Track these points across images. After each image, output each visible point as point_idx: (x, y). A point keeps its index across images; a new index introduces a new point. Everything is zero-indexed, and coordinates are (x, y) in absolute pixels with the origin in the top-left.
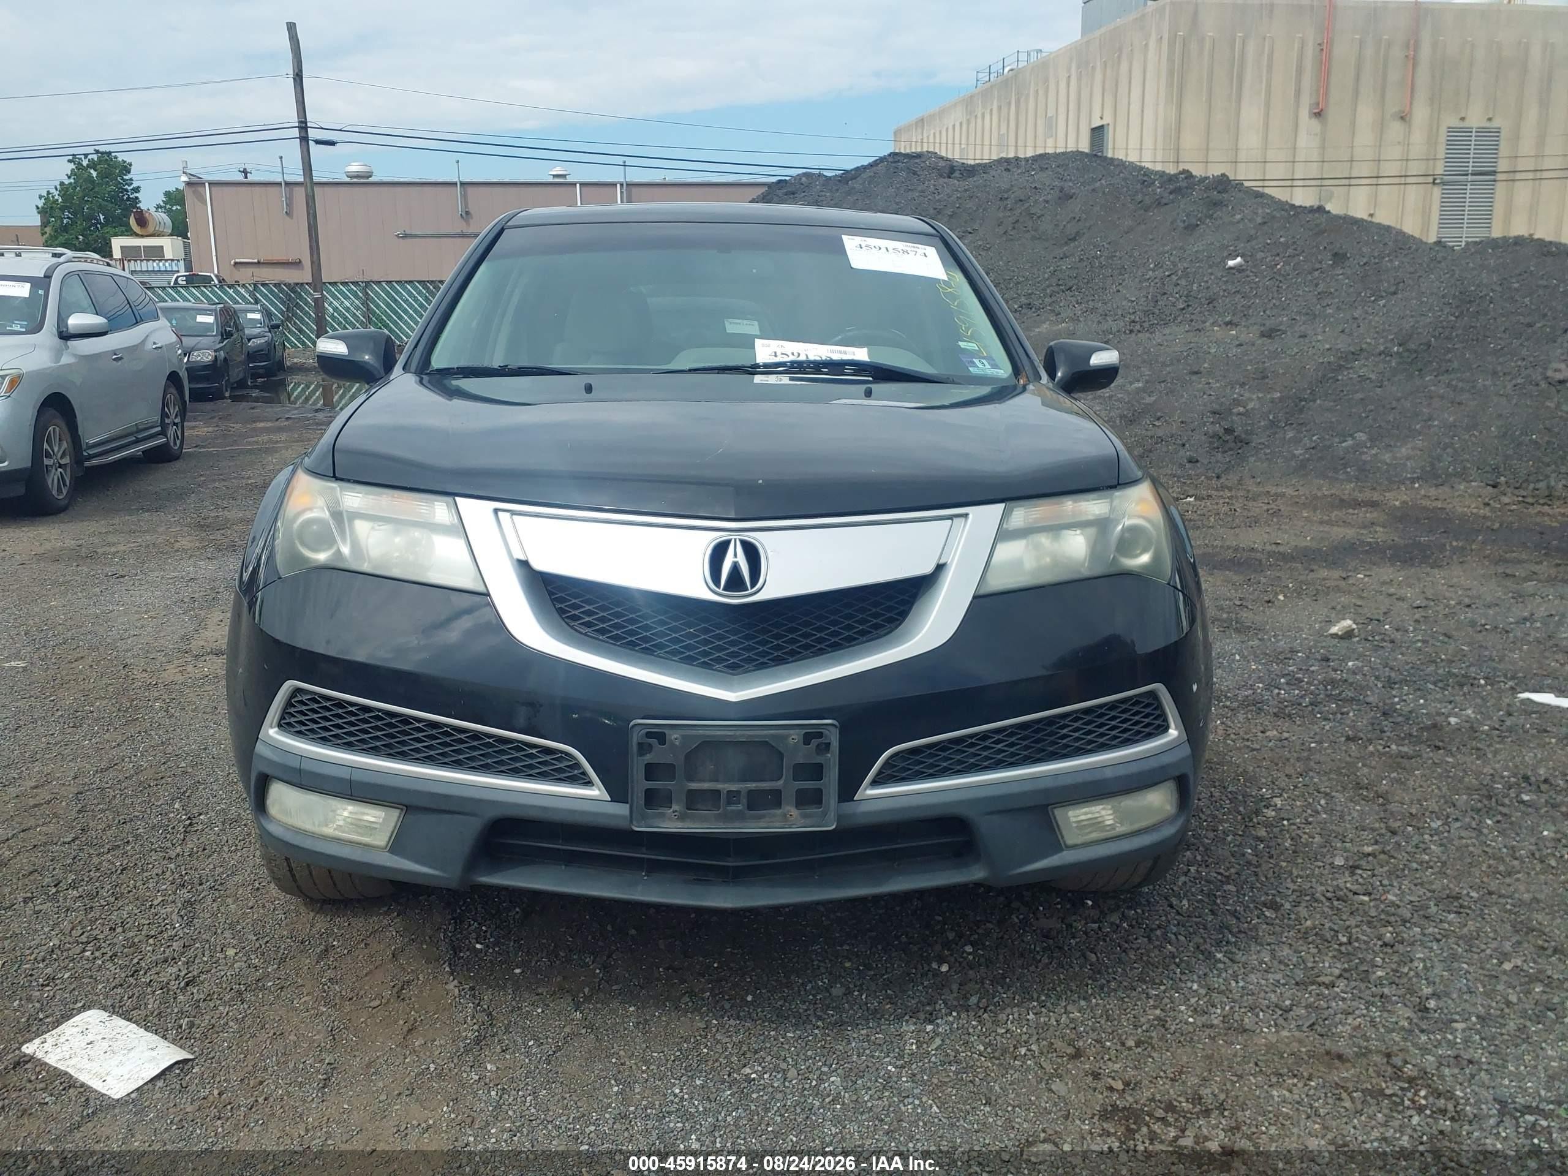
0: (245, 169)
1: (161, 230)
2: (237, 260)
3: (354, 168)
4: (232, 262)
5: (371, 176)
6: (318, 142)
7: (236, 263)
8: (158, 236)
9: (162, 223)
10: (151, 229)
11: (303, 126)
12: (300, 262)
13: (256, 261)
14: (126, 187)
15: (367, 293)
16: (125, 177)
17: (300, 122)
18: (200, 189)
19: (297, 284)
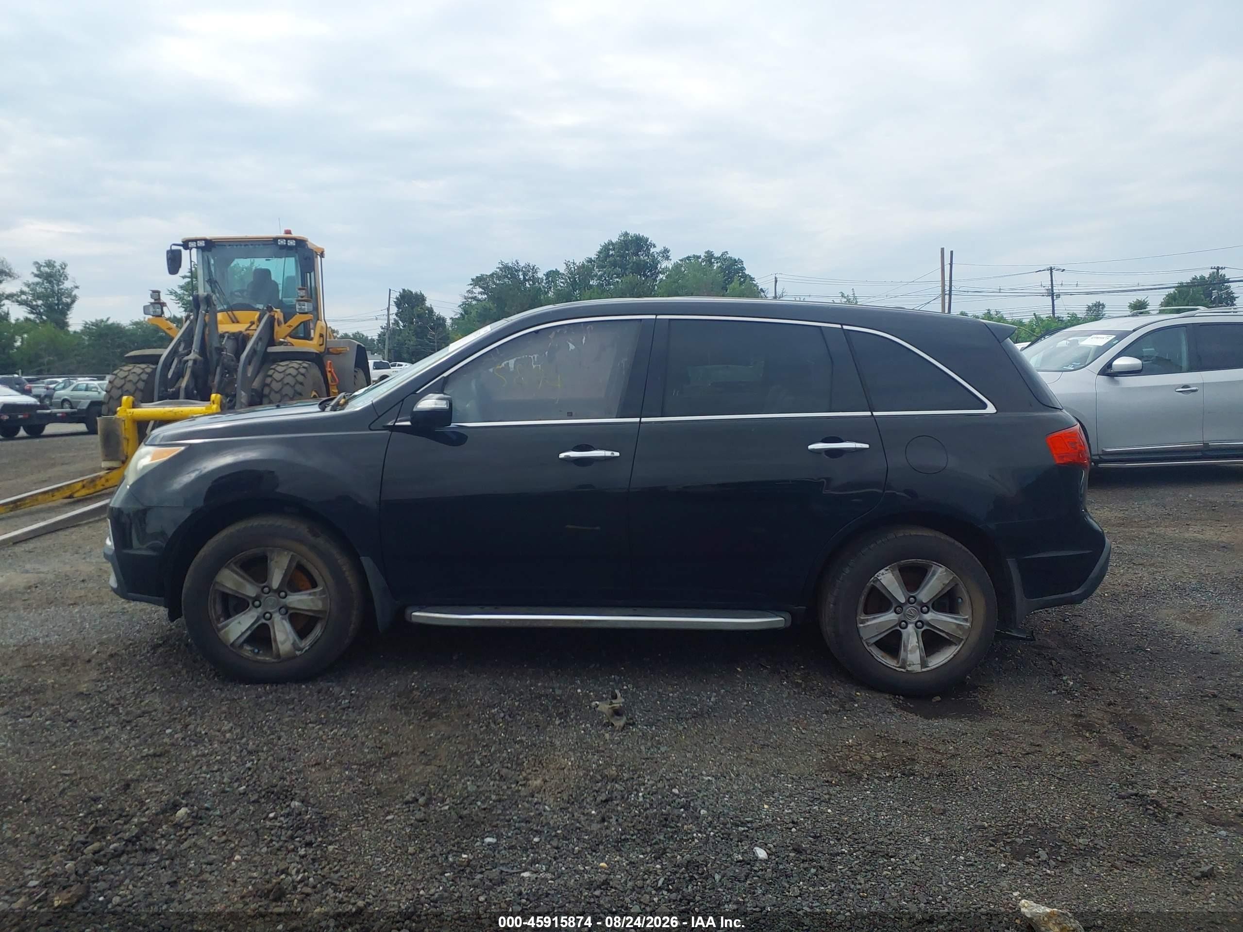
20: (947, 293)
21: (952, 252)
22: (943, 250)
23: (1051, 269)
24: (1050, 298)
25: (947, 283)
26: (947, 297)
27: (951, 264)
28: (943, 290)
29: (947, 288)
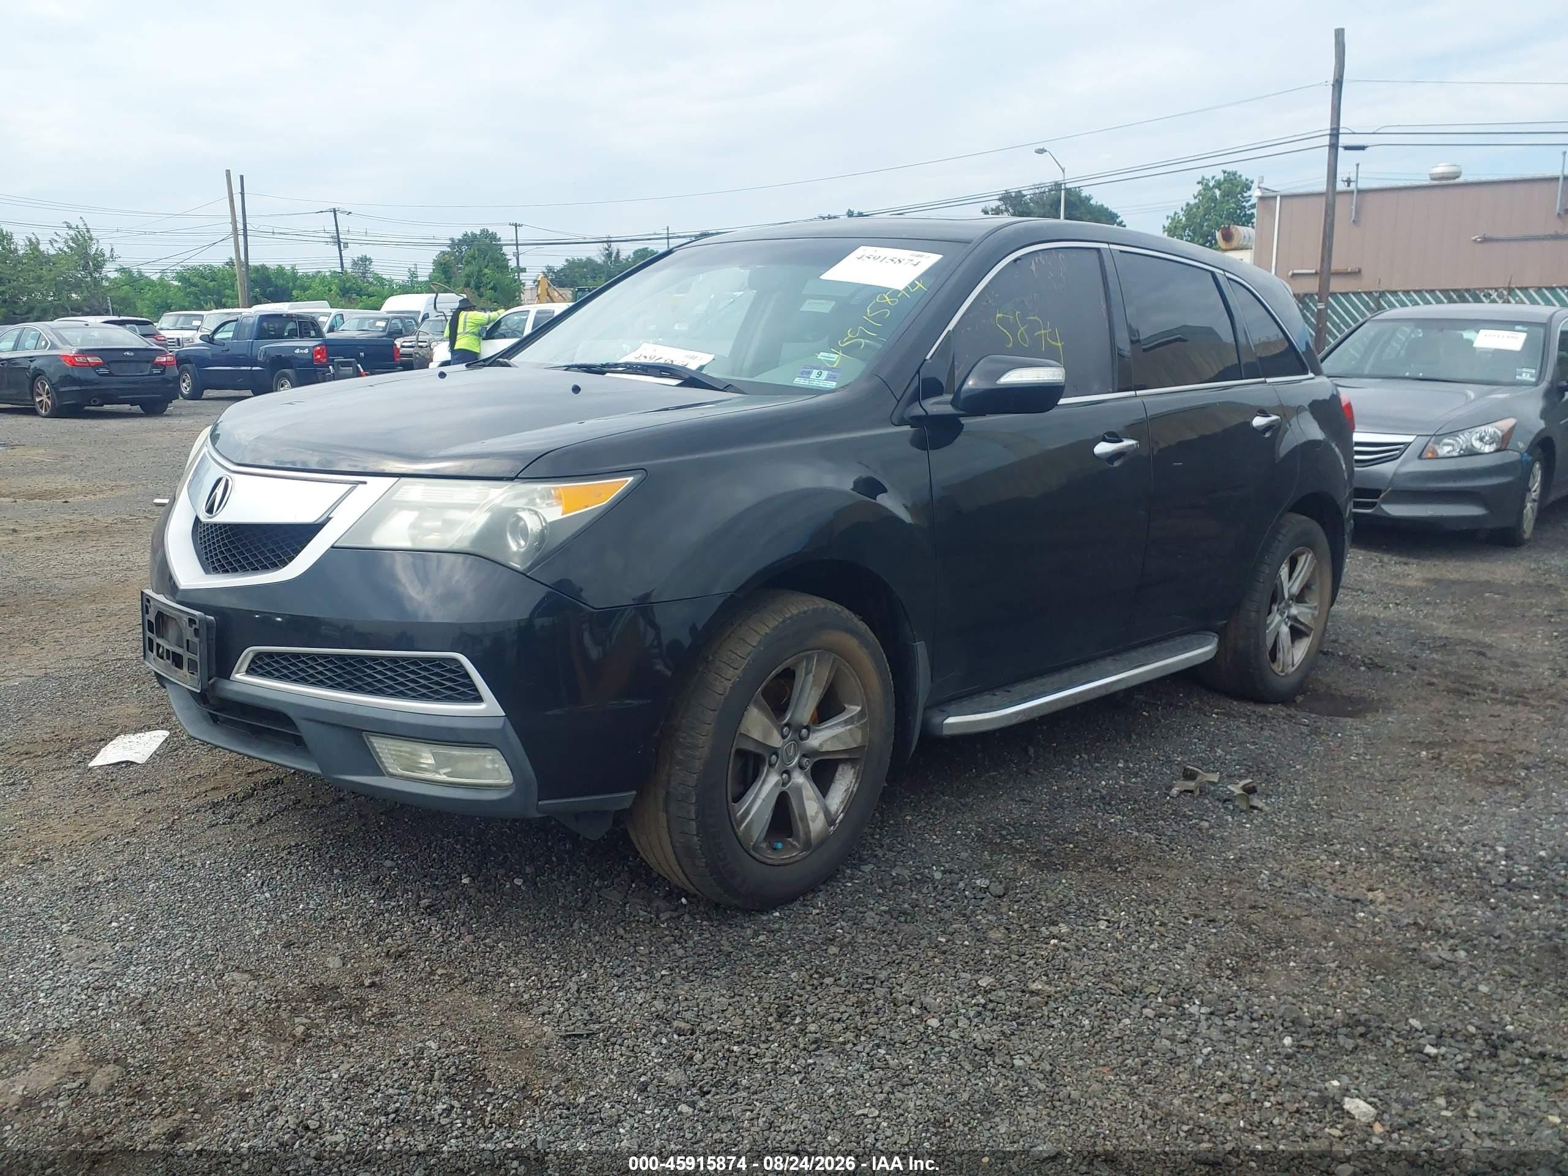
0: (1349, 178)
1: (1245, 243)
2: (1295, 271)
3: (1441, 169)
4: (1290, 273)
5: (1458, 177)
6: (1347, 148)
7: (1294, 275)
8: (1242, 249)
9: (1247, 238)
10: (1234, 244)
11: (1335, 134)
12: (1360, 271)
13: (1314, 271)
14: (1244, 204)
15: (1380, 303)
16: (1245, 195)
17: (1332, 129)
18: (1272, 202)
19: (1306, 295)
20: (241, 232)
21: (242, 177)
22: (228, 172)
23: (335, 211)
24: (336, 247)
25: (240, 219)
26: (241, 238)
27: (242, 194)
28: (235, 229)
29: (240, 226)
